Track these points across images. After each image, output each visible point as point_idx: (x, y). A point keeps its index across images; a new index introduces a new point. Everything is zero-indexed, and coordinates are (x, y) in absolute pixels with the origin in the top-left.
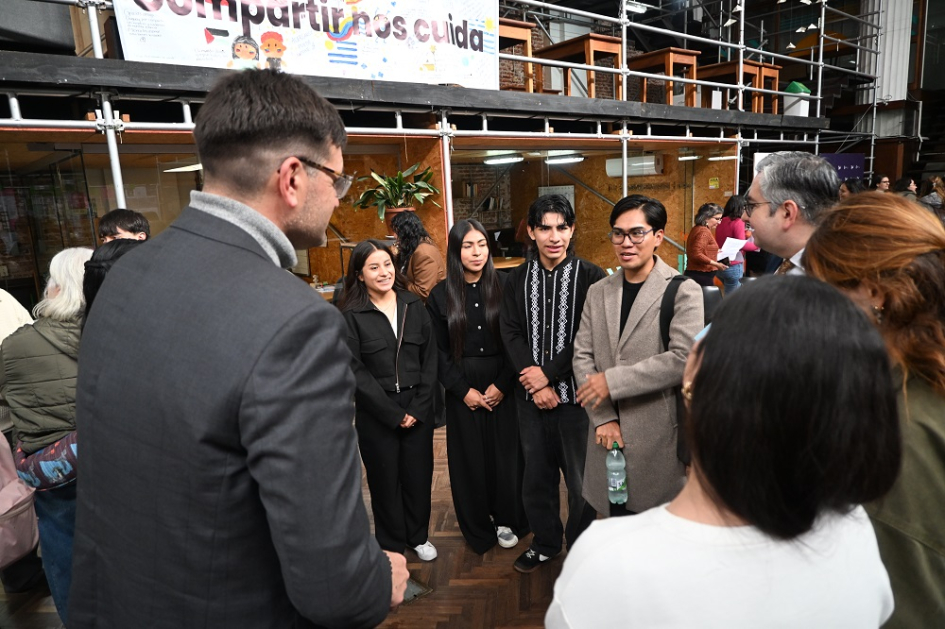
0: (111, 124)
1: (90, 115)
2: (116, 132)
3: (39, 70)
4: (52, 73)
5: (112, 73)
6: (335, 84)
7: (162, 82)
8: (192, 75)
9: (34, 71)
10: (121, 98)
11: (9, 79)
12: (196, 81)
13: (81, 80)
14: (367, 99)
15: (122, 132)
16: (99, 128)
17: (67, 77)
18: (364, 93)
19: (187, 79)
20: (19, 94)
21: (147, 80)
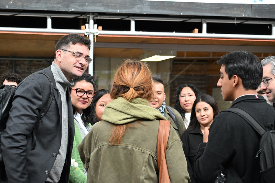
0: (92, 32)
1: (83, 27)
2: (94, 36)
3: (62, 5)
4: (68, 6)
5: (95, 5)
6: (225, 7)
7: (120, 9)
8: (136, 5)
9: (60, 5)
10: (99, 18)
11: (48, 10)
12: (138, 8)
13: (80, 9)
14: (247, 16)
15: (97, 36)
16: (86, 34)
17: (74, 8)
18: (245, 13)
19: (133, 7)
20: (52, 17)
21: (112, 9)
